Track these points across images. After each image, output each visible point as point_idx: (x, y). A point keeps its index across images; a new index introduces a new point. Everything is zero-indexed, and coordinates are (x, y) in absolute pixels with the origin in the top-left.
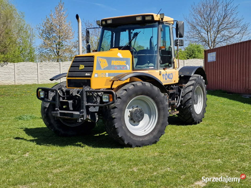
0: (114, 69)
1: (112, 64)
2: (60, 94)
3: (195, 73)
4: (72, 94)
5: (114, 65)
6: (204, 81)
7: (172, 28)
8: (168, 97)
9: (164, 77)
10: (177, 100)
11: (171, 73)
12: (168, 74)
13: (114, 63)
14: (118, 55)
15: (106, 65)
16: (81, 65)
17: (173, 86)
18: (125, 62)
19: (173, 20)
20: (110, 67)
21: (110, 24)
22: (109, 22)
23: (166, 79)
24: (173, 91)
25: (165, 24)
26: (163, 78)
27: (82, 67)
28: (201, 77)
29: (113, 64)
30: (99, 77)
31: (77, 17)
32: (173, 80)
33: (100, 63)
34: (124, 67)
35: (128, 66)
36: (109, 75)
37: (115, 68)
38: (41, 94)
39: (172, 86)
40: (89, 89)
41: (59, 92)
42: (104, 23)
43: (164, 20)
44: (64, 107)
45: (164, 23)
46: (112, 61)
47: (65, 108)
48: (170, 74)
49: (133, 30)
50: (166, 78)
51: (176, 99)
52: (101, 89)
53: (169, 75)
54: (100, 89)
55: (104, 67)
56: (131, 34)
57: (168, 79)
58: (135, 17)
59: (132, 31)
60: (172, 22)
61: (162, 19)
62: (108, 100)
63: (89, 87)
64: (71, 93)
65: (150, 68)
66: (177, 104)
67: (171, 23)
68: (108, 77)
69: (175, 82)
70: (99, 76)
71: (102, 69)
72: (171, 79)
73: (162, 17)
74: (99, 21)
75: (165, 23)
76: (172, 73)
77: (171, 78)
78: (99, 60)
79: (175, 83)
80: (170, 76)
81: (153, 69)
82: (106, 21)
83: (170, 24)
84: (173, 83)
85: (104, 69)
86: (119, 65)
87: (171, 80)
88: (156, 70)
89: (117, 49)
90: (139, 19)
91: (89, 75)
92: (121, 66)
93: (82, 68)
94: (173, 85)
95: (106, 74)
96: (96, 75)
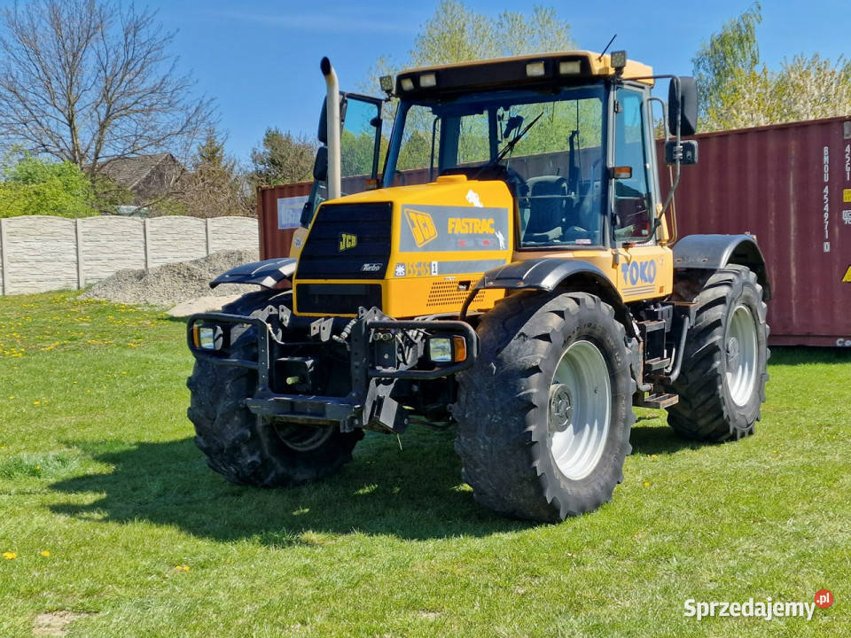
0: (456, 249)
1: (450, 232)
2: (273, 335)
3: (730, 261)
4: (318, 336)
5: (456, 232)
6: (759, 287)
7: (651, 99)
8: (642, 343)
9: (628, 274)
10: (669, 355)
11: (649, 260)
12: (641, 263)
13: (457, 226)
14: (467, 197)
15: (431, 232)
16: (344, 236)
17: (656, 307)
18: (491, 221)
19: (651, 75)
20: (443, 240)
21: (429, 89)
22: (428, 81)
23: (634, 282)
24: (656, 325)
25: (625, 87)
26: (626, 279)
27: (348, 241)
28: (751, 272)
29: (453, 229)
30: (411, 275)
31: (326, 66)
32: (657, 283)
33: (413, 226)
34: (488, 242)
35: (500, 236)
36: (443, 268)
37: (460, 243)
38: (202, 335)
39: (652, 306)
40: (381, 318)
41: (270, 328)
42: (408, 85)
43: (624, 76)
44: (290, 381)
45: (622, 84)
46: (451, 220)
47: (293, 384)
48: (647, 263)
49: (507, 109)
50: (634, 276)
51: (665, 351)
52: (416, 319)
53: (643, 266)
54: (412, 318)
55: (425, 240)
56: (498, 123)
57: (640, 283)
58: (521, 64)
59: (500, 111)
60: (651, 81)
61: (619, 70)
62: (448, 357)
63: (378, 311)
64: (314, 333)
65: (577, 241)
66: (670, 369)
67: (647, 84)
68: (436, 274)
69: (661, 291)
70: (410, 272)
71: (418, 250)
72: (651, 280)
73: (620, 64)
74: (390, 77)
75: (629, 85)
76: (652, 262)
77: (650, 276)
78: (409, 216)
79: (663, 295)
80: (646, 272)
81: (589, 247)
82: (415, 77)
83: (643, 88)
84: (657, 295)
85: (426, 248)
86: (471, 232)
87: (648, 283)
88: (601, 250)
89: (464, 177)
90: (536, 70)
91: (375, 268)
92: (478, 235)
93: (348, 246)
94: (655, 301)
95: (430, 266)
96: (400, 270)
